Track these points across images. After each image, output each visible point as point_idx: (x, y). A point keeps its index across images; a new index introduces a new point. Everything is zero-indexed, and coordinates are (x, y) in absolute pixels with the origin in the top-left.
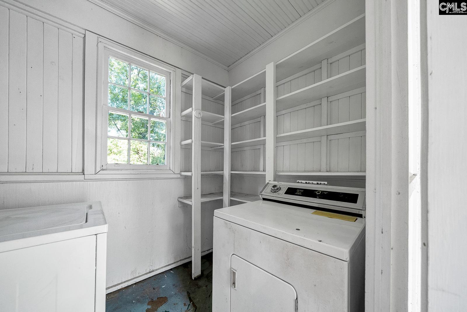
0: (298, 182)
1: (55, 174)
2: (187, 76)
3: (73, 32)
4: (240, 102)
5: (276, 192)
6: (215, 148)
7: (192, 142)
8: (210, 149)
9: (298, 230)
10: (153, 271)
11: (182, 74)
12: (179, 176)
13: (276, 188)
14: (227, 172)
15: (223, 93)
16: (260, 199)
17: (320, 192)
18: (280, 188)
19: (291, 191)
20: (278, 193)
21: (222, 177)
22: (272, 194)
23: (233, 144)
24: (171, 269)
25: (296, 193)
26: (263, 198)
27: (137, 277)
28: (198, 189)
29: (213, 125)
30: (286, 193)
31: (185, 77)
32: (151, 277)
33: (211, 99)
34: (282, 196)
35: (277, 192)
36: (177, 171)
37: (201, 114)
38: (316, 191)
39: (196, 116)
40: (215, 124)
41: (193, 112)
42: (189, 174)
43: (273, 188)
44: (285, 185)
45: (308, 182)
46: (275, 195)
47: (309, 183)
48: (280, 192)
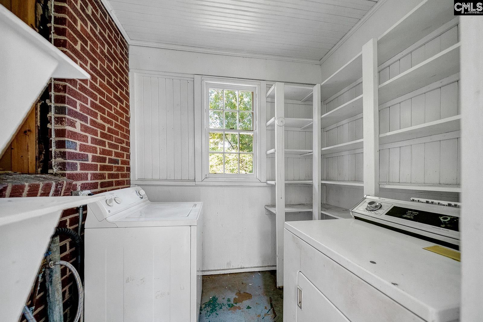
0: (413, 200)
1: (180, 180)
2: (270, 85)
3: (187, 79)
4: (336, 98)
5: (373, 211)
6: (304, 155)
7: (275, 151)
8: (299, 156)
9: (374, 263)
10: (244, 268)
11: (267, 85)
12: (265, 184)
13: (373, 205)
14: (316, 182)
15: (312, 93)
16: (351, 217)
17: (447, 218)
18: (381, 206)
19: (397, 212)
20: (375, 212)
21: (310, 186)
22: (368, 213)
23: (323, 149)
24: (259, 271)
25: (405, 216)
26: (354, 216)
27: (231, 269)
28: (281, 198)
29: (302, 130)
30: (389, 214)
31: (269, 87)
32: (242, 273)
33: (300, 102)
34: (381, 216)
35: (375, 210)
36: (264, 180)
37: (284, 121)
38: (442, 215)
39: (279, 125)
40: (304, 129)
41: (276, 121)
42: (272, 183)
43: (369, 205)
44: (389, 203)
45: (430, 201)
46: (372, 214)
47: (432, 203)
48: (380, 211)
